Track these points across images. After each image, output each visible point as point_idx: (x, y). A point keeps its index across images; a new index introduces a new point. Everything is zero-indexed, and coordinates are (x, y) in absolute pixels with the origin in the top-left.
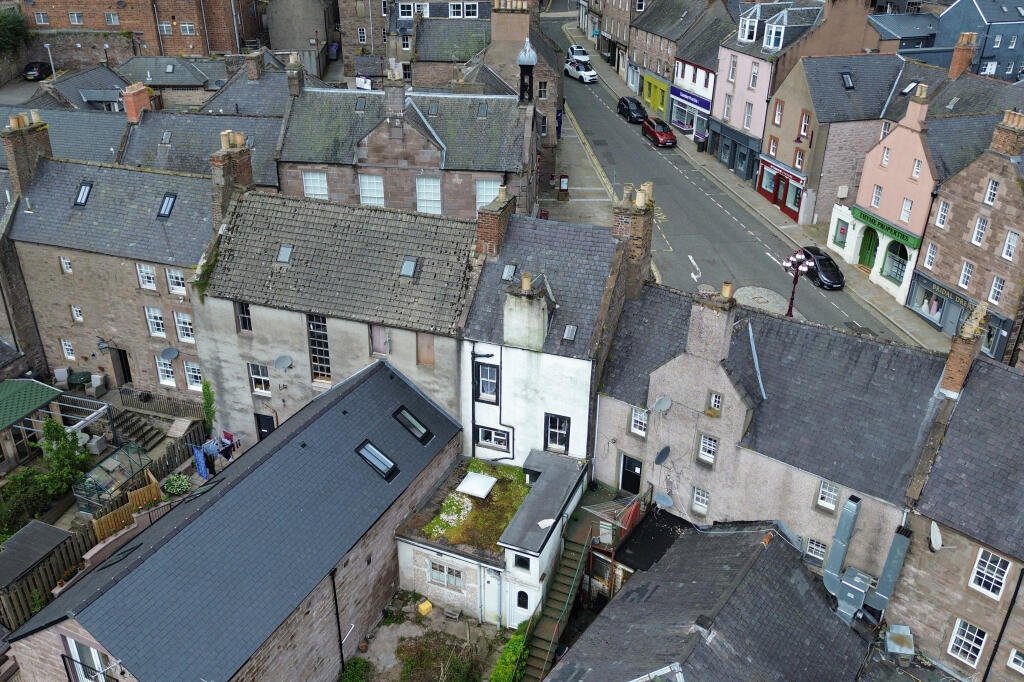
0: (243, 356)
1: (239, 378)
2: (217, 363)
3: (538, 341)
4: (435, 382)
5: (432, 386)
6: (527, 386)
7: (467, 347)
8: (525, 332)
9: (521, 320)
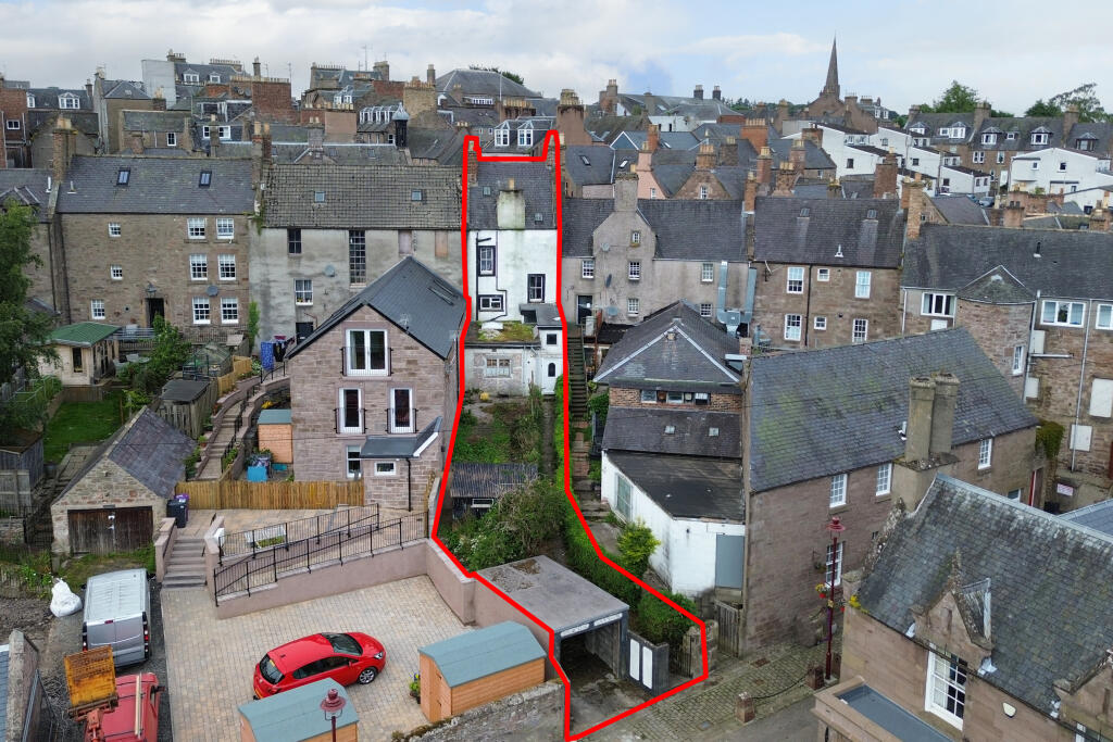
0: (291, 274)
1: (285, 294)
2: (266, 284)
3: (521, 223)
4: (448, 267)
5: (446, 271)
6: (515, 257)
7: (472, 236)
8: (514, 218)
9: (509, 210)
